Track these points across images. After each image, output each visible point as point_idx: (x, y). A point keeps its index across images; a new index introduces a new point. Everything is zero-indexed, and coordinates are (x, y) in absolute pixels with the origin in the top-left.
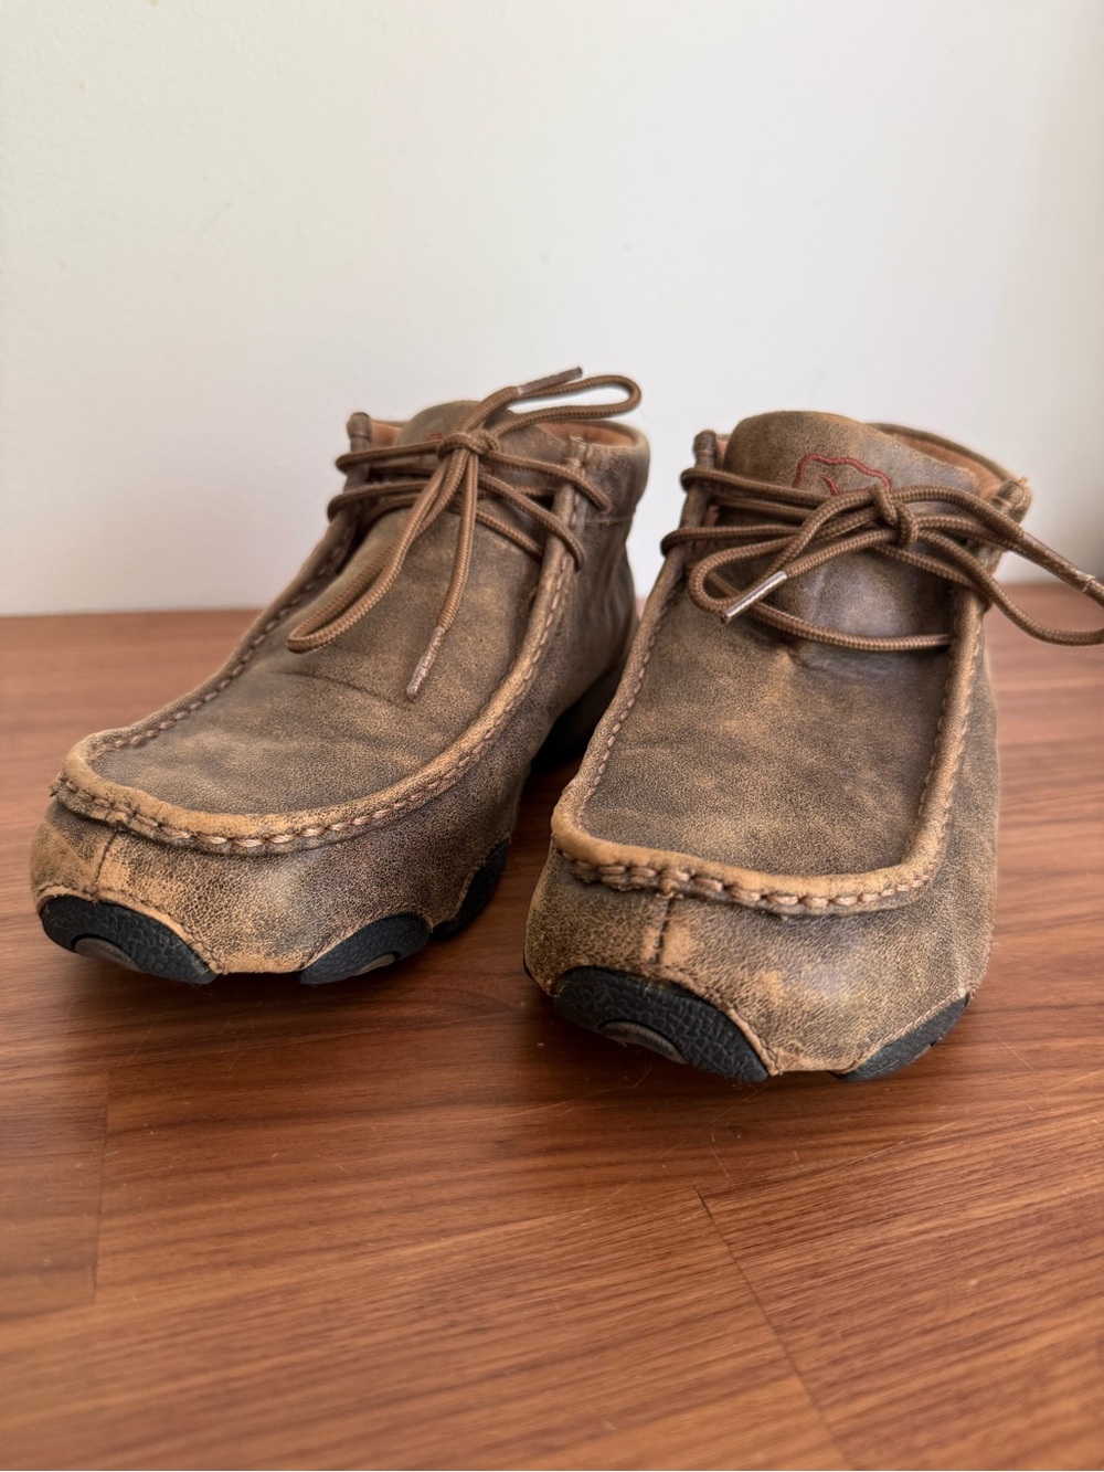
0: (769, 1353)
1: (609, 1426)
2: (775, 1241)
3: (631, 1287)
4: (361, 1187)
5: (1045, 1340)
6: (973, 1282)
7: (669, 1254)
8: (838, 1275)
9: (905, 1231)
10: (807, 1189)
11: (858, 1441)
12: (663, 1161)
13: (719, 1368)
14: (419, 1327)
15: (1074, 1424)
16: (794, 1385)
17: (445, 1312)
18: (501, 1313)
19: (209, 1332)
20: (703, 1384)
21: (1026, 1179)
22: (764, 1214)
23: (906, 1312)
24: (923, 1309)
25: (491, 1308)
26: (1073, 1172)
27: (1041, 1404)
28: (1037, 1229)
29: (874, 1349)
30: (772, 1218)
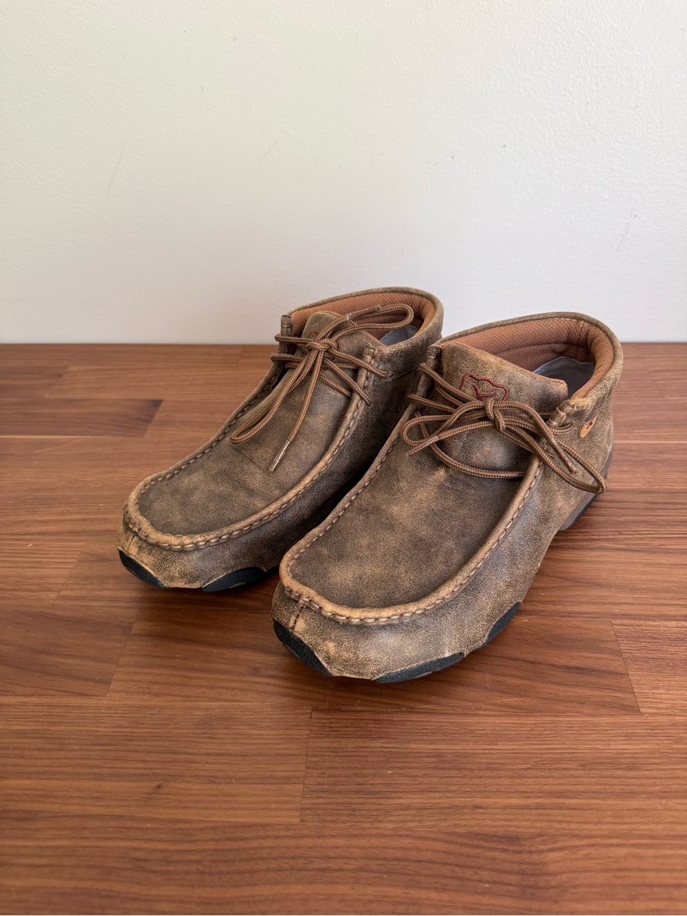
0: (298, 774)
1: (234, 781)
2: (328, 735)
3: (268, 737)
4: (200, 675)
5: (400, 801)
6: (390, 772)
7: (288, 729)
8: (341, 754)
9: (378, 745)
10: (353, 717)
11: (309, 812)
13: (278, 774)
14: (194, 731)
15: (387, 832)
16: (300, 787)
17: (204, 728)
18: (222, 734)
19: (134, 715)
20: (271, 777)
21: (444, 738)
22: (331, 723)
23: (356, 775)
24: (363, 776)
25: (219, 731)
26: (468, 741)
27: (380, 822)
28: (432, 760)
29: (335, 784)
30: (333, 725)
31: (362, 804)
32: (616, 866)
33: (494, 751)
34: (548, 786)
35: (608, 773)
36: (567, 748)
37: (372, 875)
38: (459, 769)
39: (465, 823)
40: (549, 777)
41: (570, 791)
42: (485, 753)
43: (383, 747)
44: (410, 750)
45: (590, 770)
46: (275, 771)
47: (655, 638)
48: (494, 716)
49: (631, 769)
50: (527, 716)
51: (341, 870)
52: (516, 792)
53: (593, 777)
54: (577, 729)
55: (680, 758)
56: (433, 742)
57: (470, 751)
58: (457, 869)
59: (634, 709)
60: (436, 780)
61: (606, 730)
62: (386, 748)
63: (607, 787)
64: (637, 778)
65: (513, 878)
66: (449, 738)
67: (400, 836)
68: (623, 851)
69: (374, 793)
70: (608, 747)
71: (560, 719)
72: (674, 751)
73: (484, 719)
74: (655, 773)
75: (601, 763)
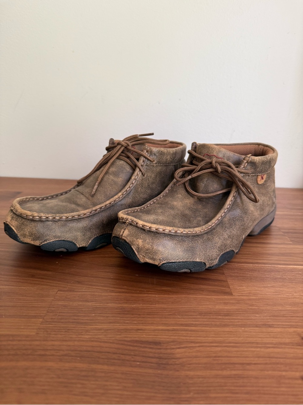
0: (42, 315)
1: (4, 317)
2: (64, 300)
3: (30, 300)
5: (96, 327)
6: (94, 315)
7: (42, 297)
8: (69, 307)
9: (90, 304)
10: (80, 294)
11: (42, 330)
12: (58, 284)
13: (31, 314)
15: (85, 339)
16: (41, 320)
18: (4, 298)
20: (25, 316)
21: (127, 302)
22: (67, 295)
23: (75, 316)
24: (78, 316)
25: (4, 297)
26: (140, 303)
27: (82, 335)
28: (119, 310)
29: (61, 319)
30: (68, 296)
31: (74, 327)
32: (214, 355)
33: (153, 308)
34: (180, 322)
35: (214, 317)
36: (193, 307)
37: (70, 358)
38: (132, 314)
39: (131, 336)
40: (181, 318)
41: (192, 324)
42: (148, 308)
43: (92, 305)
44: (107, 306)
45: (204, 316)
46: (29, 313)
47: (241, 269)
48: (156, 294)
49: (226, 316)
50: (173, 294)
51: (53, 355)
52: (162, 324)
53: (205, 319)
54: (199, 300)
55: (252, 312)
57: (140, 307)
58: (122, 356)
59: (230, 294)
60: (119, 318)
61: (214, 301)
63: (213, 323)
64: (229, 319)
65: (154, 360)
66: (130, 302)
67: (92, 341)
68: (219, 349)
69: (82, 323)
70: (214, 307)
71: (190, 296)
72: (249, 309)
73: (150, 295)
74: (239, 317)
75: (210, 313)
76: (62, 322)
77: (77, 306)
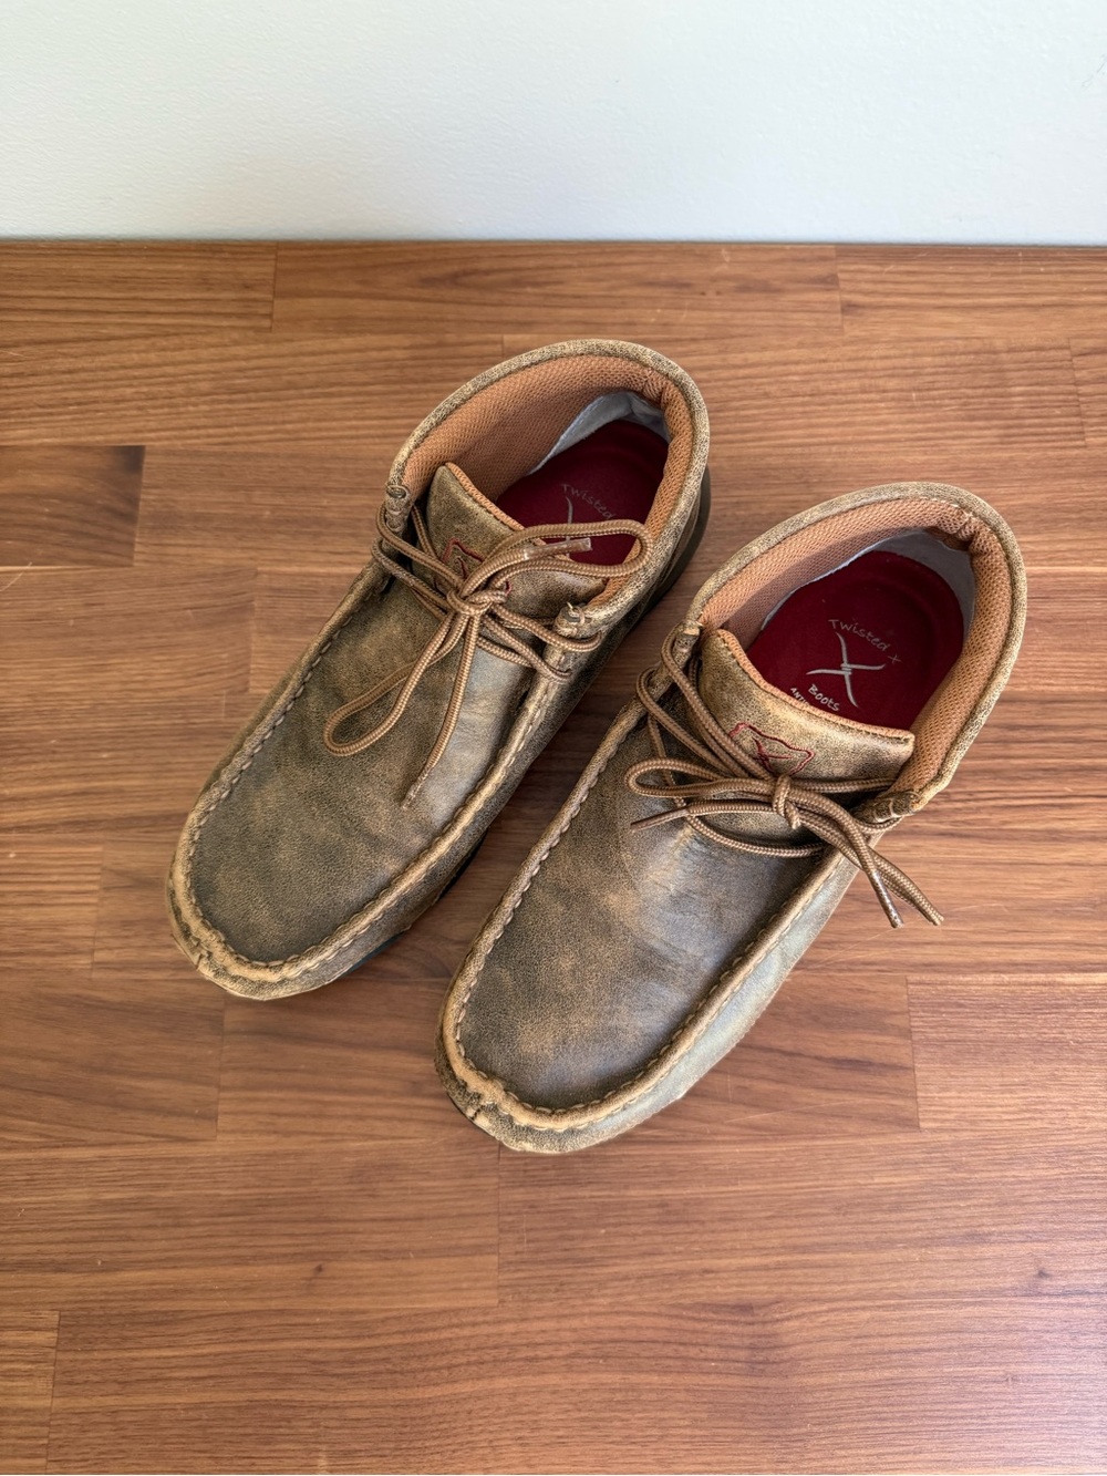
0: (491, 1241)
1: (412, 1255)
2: (523, 1182)
3: (446, 1190)
4: (341, 1098)
5: (616, 1269)
6: (603, 1231)
7: (470, 1176)
8: (542, 1209)
9: (587, 1194)
11: (508, 1290)
13: (466, 1242)
14: (348, 1187)
15: (602, 1309)
16: (495, 1258)
17: (361, 1182)
18: (385, 1189)
19: (262, 1168)
20: (457, 1247)
21: (671, 1179)
23: (562, 1238)
24: (572, 1238)
26: (699, 1181)
27: (593, 1297)
28: (655, 1211)
29: (537, 1251)
30: (529, 1168)
31: (571, 1275)
32: (856, 1333)
33: (732, 1195)
34: (792, 1239)
35: (866, 1217)
36: (821, 1186)
37: (586, 1361)
38: (687, 1222)
39: (692, 1292)
40: (795, 1227)
41: (817, 1244)
42: (721, 1198)
43: (594, 1197)
44: (627, 1199)
45: (845, 1214)
46: (461, 1238)
48: (735, 1142)
49: (893, 1210)
50: (776, 1140)
51: (550, 1358)
52: (754, 1248)
53: (847, 1224)
54: (837, 1156)
55: (953, 1191)
56: (656, 1187)
57: (702, 1196)
58: (681, 1348)
59: (910, 1123)
60: (659, 1239)
61: (872, 1157)
62: (599, 1197)
63: (862, 1236)
64: (898, 1222)
65: (742, 1354)
66: (676, 1178)
67: (617, 1313)
68: (866, 1315)
69: (584, 1261)
70: (870, 1181)
71: (818, 1143)
72: (948, 1182)
73: (722, 1149)
74: (920, 1214)
75: (859, 1205)
76: (542, 1262)
77: (559, 1202)
